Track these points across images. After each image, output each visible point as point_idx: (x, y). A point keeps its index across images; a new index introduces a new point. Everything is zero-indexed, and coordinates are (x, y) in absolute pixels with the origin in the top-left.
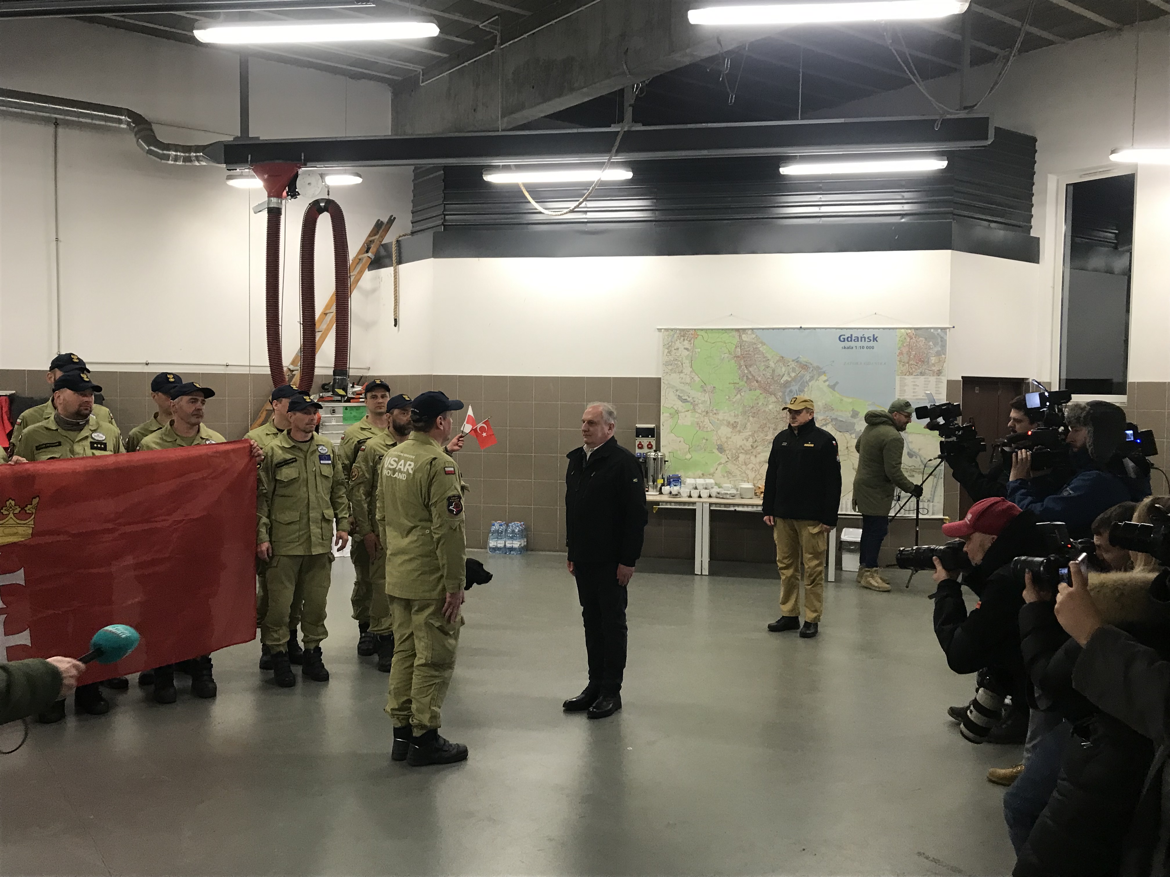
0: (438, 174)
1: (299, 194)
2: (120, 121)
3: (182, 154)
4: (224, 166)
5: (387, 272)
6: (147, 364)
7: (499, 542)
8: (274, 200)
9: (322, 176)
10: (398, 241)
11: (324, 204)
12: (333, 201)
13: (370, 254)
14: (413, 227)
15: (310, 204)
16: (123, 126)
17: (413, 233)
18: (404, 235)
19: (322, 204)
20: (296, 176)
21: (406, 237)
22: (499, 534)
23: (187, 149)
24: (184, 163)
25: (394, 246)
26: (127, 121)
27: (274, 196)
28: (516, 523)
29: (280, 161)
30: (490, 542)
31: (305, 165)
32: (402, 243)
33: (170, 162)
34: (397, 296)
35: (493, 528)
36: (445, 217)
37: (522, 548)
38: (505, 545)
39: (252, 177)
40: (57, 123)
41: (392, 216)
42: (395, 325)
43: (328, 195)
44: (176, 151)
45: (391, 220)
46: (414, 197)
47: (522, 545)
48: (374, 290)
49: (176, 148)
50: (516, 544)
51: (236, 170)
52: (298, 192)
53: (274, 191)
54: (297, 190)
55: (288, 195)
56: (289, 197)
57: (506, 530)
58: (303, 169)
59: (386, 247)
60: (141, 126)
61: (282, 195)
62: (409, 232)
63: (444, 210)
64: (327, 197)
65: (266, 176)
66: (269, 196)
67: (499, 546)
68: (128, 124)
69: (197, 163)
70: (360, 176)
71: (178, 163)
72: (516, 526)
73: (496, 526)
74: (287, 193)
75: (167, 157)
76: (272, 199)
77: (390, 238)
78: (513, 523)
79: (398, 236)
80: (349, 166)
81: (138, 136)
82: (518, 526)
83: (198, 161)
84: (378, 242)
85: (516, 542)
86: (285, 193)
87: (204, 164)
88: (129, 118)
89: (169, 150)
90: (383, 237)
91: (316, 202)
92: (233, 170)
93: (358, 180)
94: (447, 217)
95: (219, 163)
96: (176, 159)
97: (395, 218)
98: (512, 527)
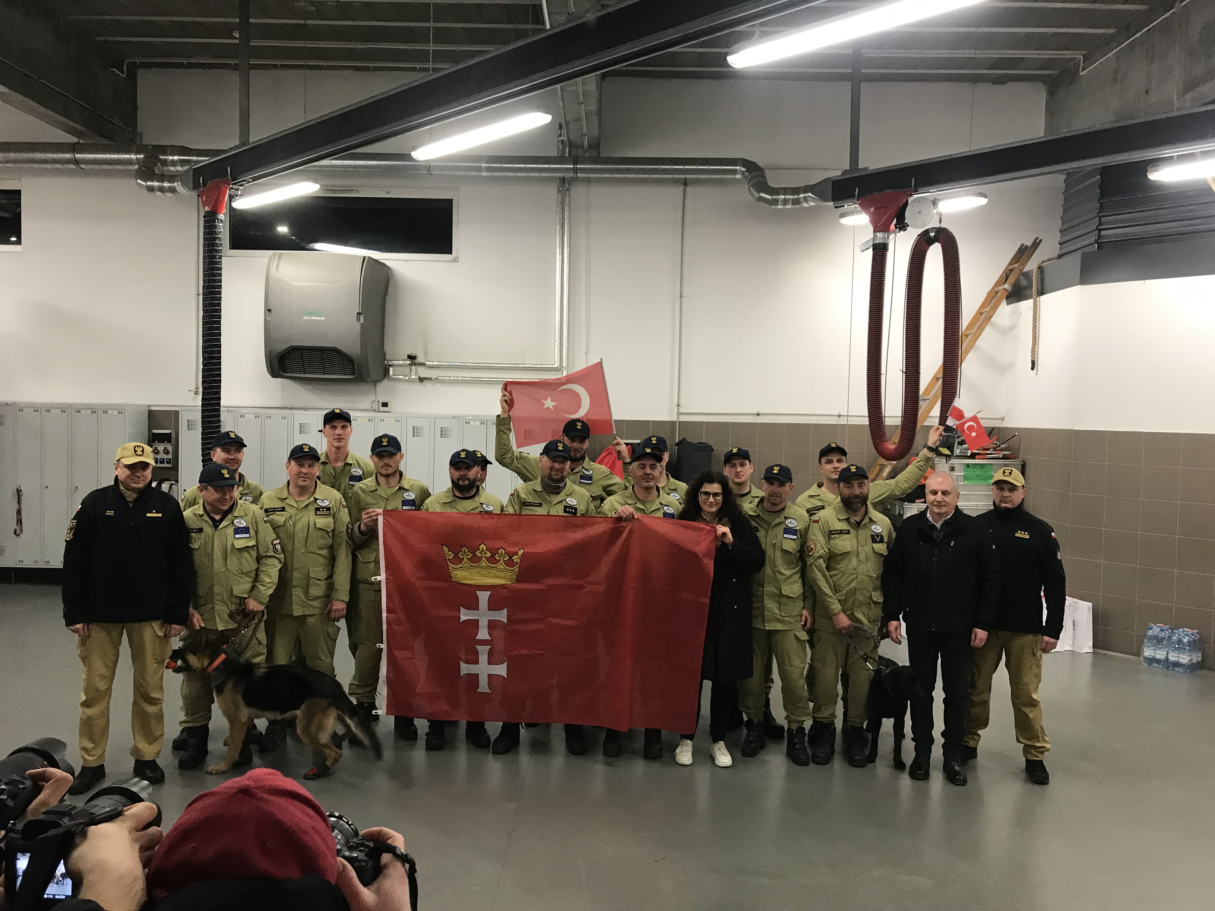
0: (1093, 180)
1: (908, 226)
2: (735, 172)
3: (791, 197)
4: (831, 204)
5: (1026, 305)
6: (758, 415)
7: (1157, 652)
8: (880, 235)
9: (935, 203)
10: (1040, 268)
11: (934, 234)
12: (945, 230)
13: (1006, 286)
14: (1061, 249)
15: (918, 236)
16: (738, 176)
17: (1060, 256)
18: (1049, 260)
19: (932, 234)
20: (906, 204)
21: (1052, 261)
22: (1158, 641)
23: (795, 191)
24: (793, 206)
25: (1034, 274)
26: (740, 171)
27: (880, 231)
28: (1186, 629)
29: (891, 191)
30: (1145, 650)
31: (916, 191)
32: (1045, 269)
33: (779, 207)
34: (1036, 333)
35: (1150, 633)
36: (1099, 233)
37: (1193, 664)
38: (1167, 658)
39: (858, 212)
40: (685, 183)
41: (1037, 238)
42: (1033, 369)
43: (940, 222)
44: (785, 194)
45: (1036, 244)
46: (1064, 212)
47: (1194, 661)
48: (1012, 327)
49: (786, 191)
50: (1184, 659)
51: (843, 206)
52: (907, 223)
53: (881, 226)
54: (906, 221)
55: (896, 228)
56: (898, 230)
57: (1170, 638)
58: (915, 196)
59: (1027, 275)
60: (753, 174)
61: (889, 228)
62: (1056, 256)
63: (1100, 224)
64: (938, 226)
65: (872, 210)
66: (875, 231)
67: (1158, 657)
68: (743, 173)
69: (805, 205)
70: (985, 196)
71: (787, 207)
72: (1186, 635)
73: (1155, 630)
74: (895, 225)
75: (775, 202)
76: (878, 234)
77: (1032, 266)
78: (1181, 630)
79: (1040, 261)
80: (970, 186)
81: (750, 184)
82: (1187, 635)
83: (806, 201)
84: (1018, 270)
85: (1184, 657)
86: (892, 226)
87: (812, 204)
88: (743, 167)
89: (778, 194)
90: (1024, 265)
91: (926, 232)
92: (841, 207)
93: (983, 201)
94: (1102, 233)
95: (826, 201)
96: (785, 202)
97: (1041, 241)
98: (1179, 635)
